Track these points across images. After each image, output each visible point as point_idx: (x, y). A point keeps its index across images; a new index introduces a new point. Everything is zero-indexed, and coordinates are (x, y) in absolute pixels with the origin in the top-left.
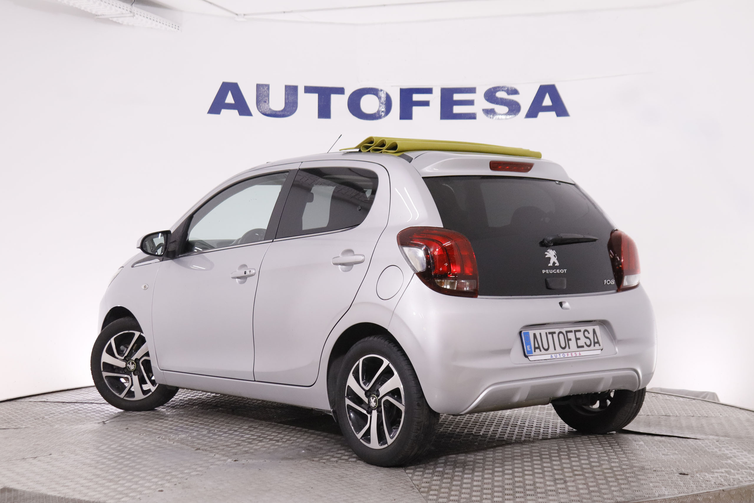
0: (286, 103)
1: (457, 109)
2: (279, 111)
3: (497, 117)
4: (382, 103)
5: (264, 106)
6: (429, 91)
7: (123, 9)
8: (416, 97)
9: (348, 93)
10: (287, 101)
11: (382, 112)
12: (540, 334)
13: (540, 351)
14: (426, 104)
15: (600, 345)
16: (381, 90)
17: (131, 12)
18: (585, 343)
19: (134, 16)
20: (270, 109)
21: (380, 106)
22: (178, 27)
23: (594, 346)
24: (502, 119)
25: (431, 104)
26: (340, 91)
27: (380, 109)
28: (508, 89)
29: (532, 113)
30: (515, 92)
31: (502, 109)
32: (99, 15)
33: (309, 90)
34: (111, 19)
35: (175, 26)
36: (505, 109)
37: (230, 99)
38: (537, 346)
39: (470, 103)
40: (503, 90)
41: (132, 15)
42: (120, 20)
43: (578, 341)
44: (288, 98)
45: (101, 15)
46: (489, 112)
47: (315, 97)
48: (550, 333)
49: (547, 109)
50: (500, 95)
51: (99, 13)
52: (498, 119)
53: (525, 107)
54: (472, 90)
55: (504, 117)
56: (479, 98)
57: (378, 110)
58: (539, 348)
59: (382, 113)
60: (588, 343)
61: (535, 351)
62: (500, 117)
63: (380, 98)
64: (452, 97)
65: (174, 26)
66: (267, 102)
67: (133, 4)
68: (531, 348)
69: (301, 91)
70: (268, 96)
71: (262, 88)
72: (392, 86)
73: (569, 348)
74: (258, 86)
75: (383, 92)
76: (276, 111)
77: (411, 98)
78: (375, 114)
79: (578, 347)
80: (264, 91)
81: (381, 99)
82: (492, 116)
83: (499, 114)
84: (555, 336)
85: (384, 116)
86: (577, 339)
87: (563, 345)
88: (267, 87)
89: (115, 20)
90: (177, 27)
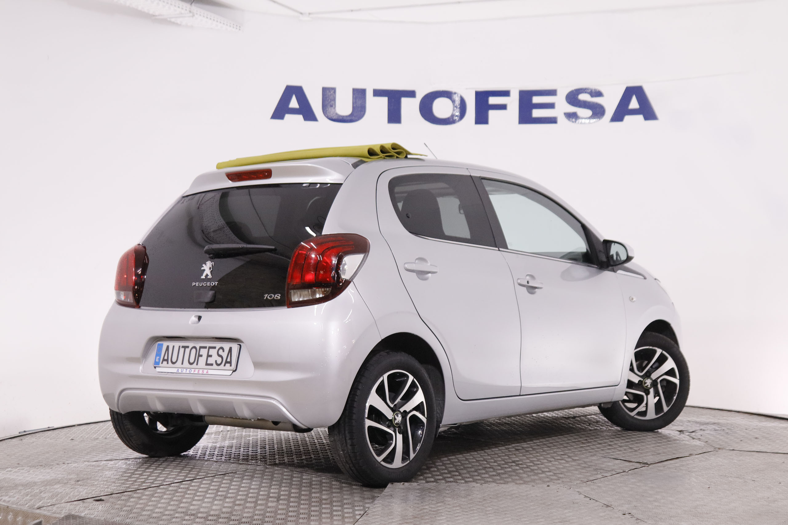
0: (353, 107)
1: (537, 113)
2: (347, 116)
3: (580, 121)
4: (456, 107)
5: (330, 111)
6: (506, 93)
7: (182, 9)
8: (493, 100)
9: (420, 96)
10: (355, 105)
11: (456, 116)
12: (174, 347)
13: (168, 363)
14: (503, 107)
15: (231, 366)
16: (455, 93)
17: (190, 12)
18: (216, 361)
19: (193, 16)
20: (337, 114)
21: (454, 110)
22: (240, 27)
23: (225, 365)
24: (585, 123)
25: (508, 107)
26: (411, 94)
27: (454, 113)
28: (591, 91)
29: (618, 117)
30: (599, 94)
31: (584, 113)
32: (156, 16)
33: (378, 93)
34: (169, 19)
35: (237, 26)
36: (589, 113)
37: (294, 103)
38: (166, 358)
39: (551, 106)
40: (586, 92)
41: (191, 14)
42: (178, 21)
43: (209, 358)
44: (356, 102)
45: (159, 15)
46: (571, 116)
47: (384, 100)
48: (183, 347)
49: (634, 112)
50: (583, 97)
51: (157, 13)
52: (581, 123)
53: (610, 111)
54: (552, 93)
55: (587, 121)
56: (560, 101)
57: (452, 114)
58: (167, 360)
59: (457, 118)
60: (219, 362)
61: (162, 363)
62: (583, 121)
63: (453, 102)
64: (531, 100)
65: (235, 26)
66: (334, 106)
67: (193, 4)
68: (159, 359)
69: (369, 94)
70: (334, 100)
71: (328, 92)
72: (467, 89)
73: (197, 364)
74: (325, 90)
75: (457, 95)
76: (343, 116)
77: (487, 101)
78: (448, 118)
79: (207, 364)
80: (331, 95)
81: (455, 103)
82: (574, 120)
83: (582, 118)
84: (188, 350)
85: (459, 121)
86: (209, 356)
87: (192, 361)
88: (333, 91)
89: (173, 20)
90: (238, 28)
